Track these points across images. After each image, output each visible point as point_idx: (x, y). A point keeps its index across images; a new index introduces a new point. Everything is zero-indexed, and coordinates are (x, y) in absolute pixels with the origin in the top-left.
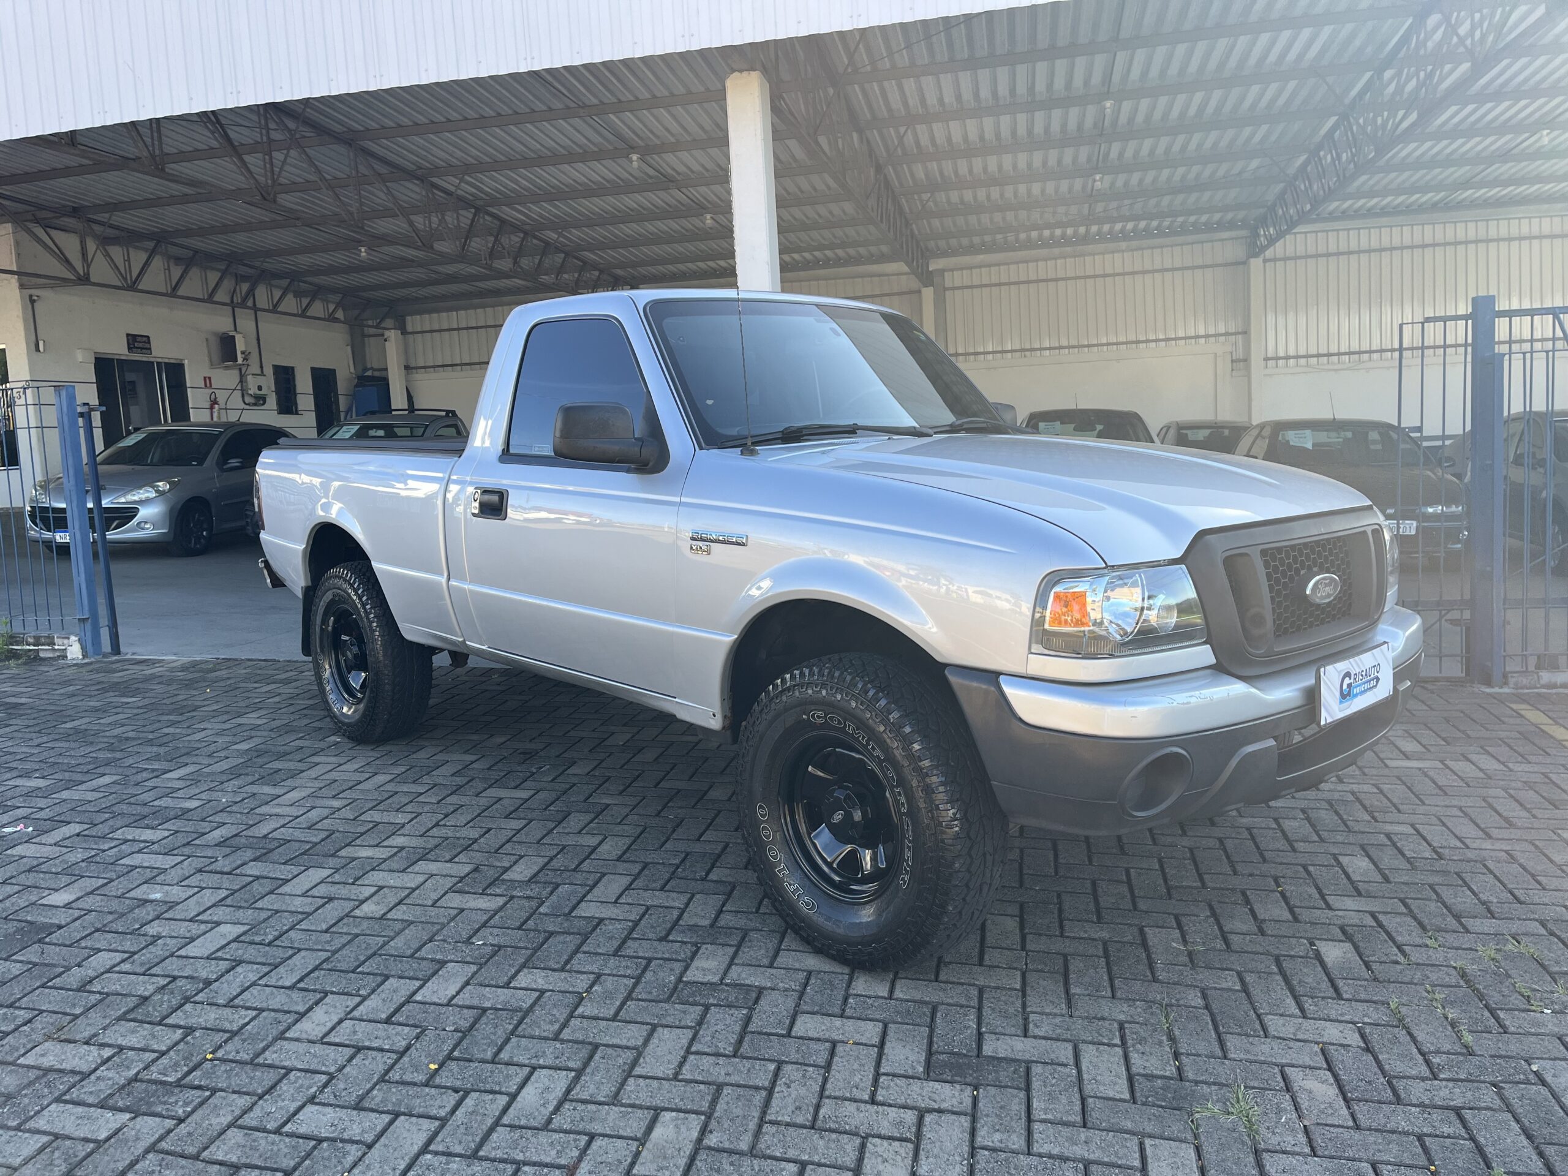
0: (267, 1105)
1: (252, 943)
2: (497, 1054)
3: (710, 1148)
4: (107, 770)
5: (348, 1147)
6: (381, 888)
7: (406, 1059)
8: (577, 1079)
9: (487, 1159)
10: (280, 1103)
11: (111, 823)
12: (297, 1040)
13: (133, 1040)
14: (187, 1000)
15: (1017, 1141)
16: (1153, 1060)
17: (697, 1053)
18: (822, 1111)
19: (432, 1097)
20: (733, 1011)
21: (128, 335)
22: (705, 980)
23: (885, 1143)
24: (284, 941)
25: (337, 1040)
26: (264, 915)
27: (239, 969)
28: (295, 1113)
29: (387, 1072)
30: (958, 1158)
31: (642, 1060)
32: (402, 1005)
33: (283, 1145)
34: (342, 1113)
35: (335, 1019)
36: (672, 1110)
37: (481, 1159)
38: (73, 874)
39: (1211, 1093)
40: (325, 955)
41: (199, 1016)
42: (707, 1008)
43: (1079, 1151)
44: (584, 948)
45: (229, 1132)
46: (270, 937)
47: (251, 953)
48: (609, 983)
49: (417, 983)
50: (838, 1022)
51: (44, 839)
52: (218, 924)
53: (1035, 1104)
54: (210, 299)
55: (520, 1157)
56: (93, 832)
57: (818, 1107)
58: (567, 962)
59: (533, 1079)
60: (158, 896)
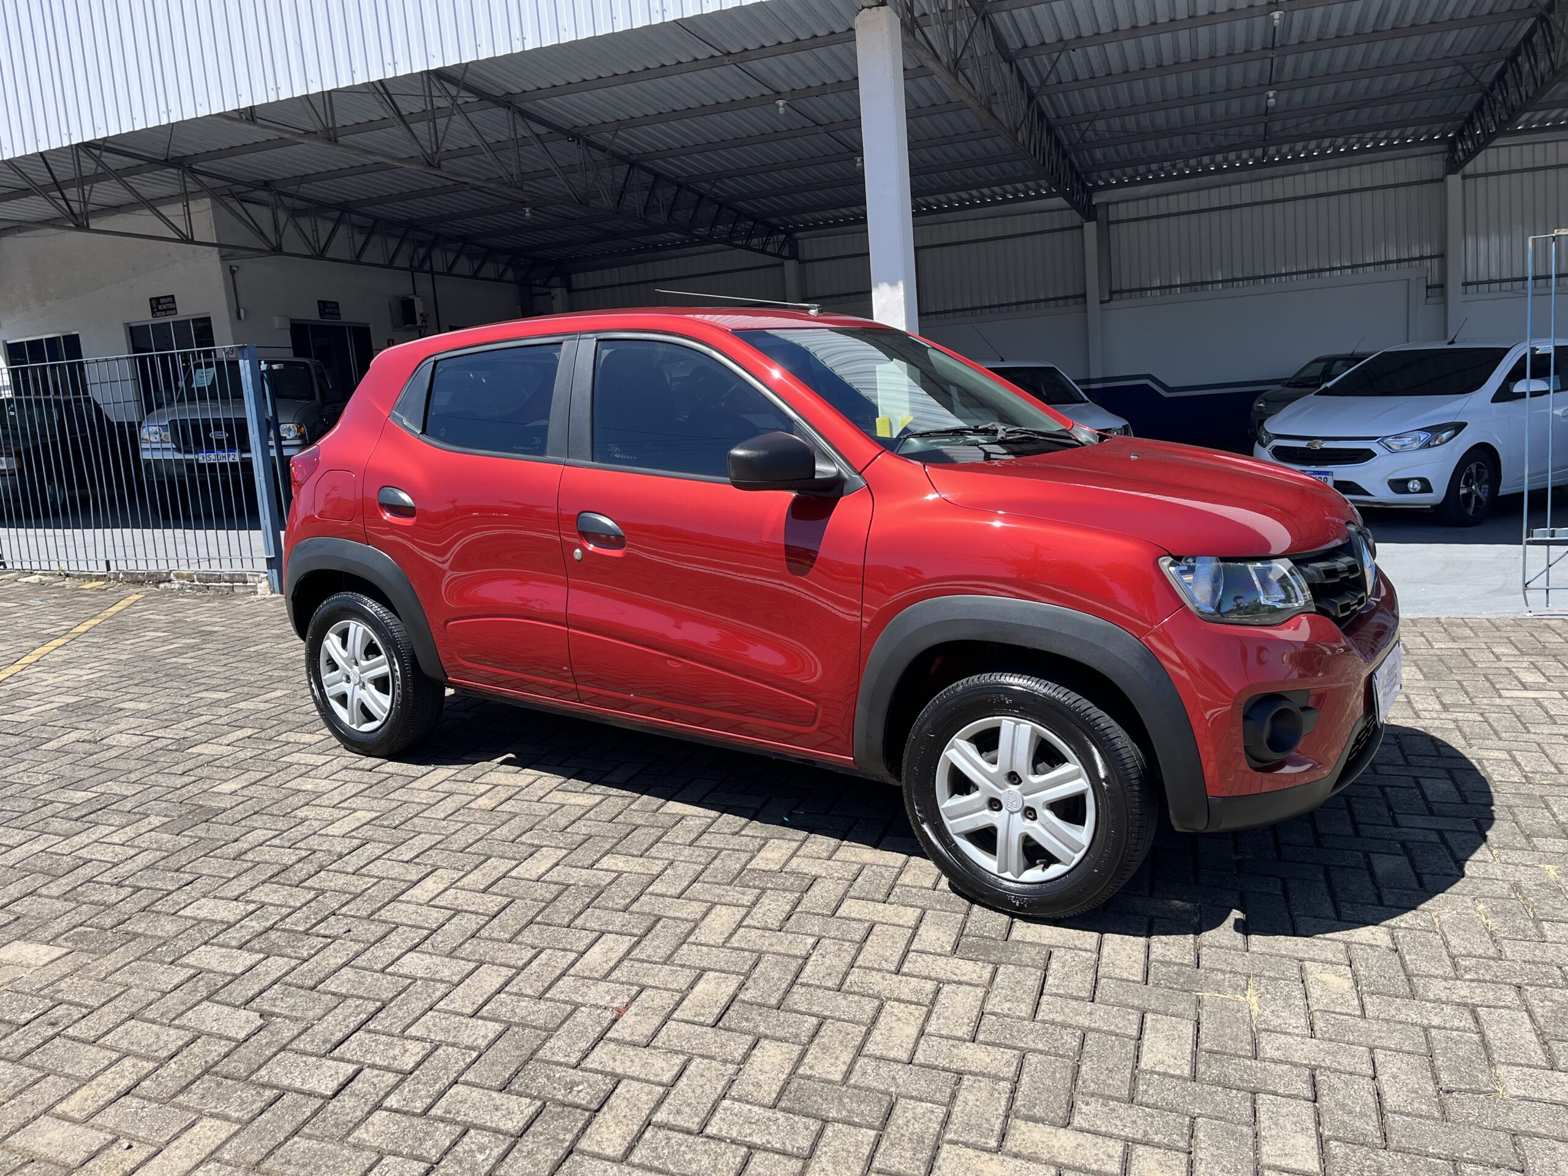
0: (377, 951)
1: (382, 826)
2: (572, 921)
3: (743, 1001)
4: (280, 685)
5: (438, 985)
6: (496, 786)
7: (496, 921)
8: (638, 943)
9: (551, 1000)
10: (388, 950)
11: (277, 728)
12: (408, 902)
13: (274, 898)
14: (322, 868)
15: (1025, 1009)
16: (1174, 950)
17: (748, 926)
18: (850, 978)
19: (514, 951)
20: (787, 893)
21: (319, 302)
22: (767, 869)
23: (902, 1006)
24: (409, 826)
25: (441, 904)
26: (394, 804)
27: (368, 846)
28: (398, 958)
29: (479, 930)
30: (966, 1021)
31: (697, 930)
32: (499, 879)
33: (385, 981)
34: (437, 960)
35: (442, 888)
36: (716, 971)
37: (547, 999)
38: (240, 767)
39: (1224, 980)
40: (441, 837)
41: (331, 881)
42: (763, 891)
43: (1084, 1021)
44: (665, 839)
45: (343, 971)
46: (397, 822)
47: (380, 833)
48: (681, 868)
49: (514, 863)
50: (881, 906)
51: (219, 740)
52: (355, 810)
53: (1050, 980)
54: (390, 265)
55: (580, 1000)
56: (262, 735)
57: (847, 974)
58: (647, 850)
59: (600, 941)
60: (309, 787)
